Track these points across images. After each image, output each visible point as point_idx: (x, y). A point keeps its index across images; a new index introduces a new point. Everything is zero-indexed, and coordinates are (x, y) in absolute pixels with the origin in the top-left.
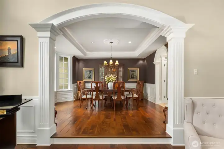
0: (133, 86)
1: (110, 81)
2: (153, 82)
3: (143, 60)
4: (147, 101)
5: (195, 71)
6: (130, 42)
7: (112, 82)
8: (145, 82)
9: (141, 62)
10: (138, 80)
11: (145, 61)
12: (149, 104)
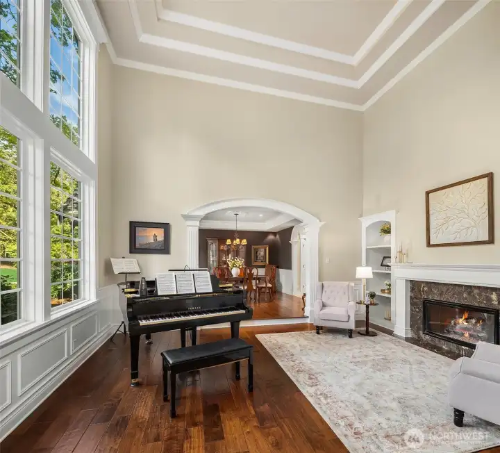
0: (261, 272)
1: (236, 266)
2: (289, 267)
3: (275, 234)
4: (281, 293)
5: (327, 261)
6: (261, 215)
7: (239, 267)
8: (278, 267)
9: (271, 237)
10: (267, 262)
11: (278, 236)
12: (284, 296)
